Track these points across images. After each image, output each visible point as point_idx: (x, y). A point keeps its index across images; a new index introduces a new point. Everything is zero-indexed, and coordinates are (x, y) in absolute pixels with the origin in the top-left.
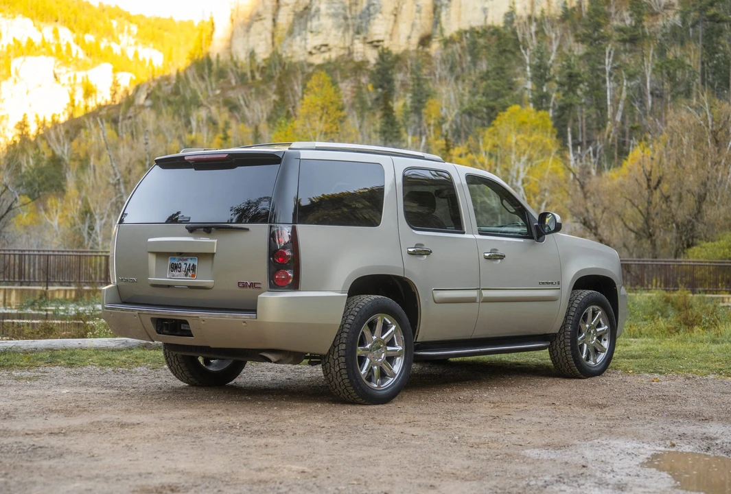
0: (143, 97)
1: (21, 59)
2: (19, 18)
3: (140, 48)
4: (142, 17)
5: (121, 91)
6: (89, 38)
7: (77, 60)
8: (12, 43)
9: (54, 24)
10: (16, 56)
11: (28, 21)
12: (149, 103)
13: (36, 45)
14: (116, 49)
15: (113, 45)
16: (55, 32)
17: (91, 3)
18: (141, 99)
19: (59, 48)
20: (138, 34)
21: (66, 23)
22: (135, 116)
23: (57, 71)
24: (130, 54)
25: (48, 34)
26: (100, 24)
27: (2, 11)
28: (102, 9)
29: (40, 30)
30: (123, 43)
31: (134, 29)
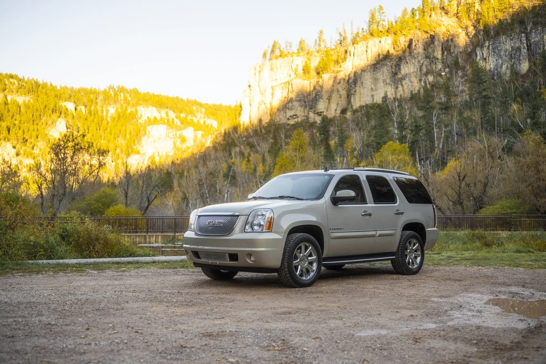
1: (151, 126)
2: (151, 108)
3: (206, 120)
4: (207, 104)
6: (183, 115)
7: (177, 125)
8: (147, 119)
9: (166, 109)
10: (149, 125)
11: (154, 109)
13: (158, 119)
14: (195, 120)
15: (194, 118)
16: (167, 113)
17: (184, 99)
19: (168, 120)
20: (205, 113)
21: (171, 108)
23: (168, 132)
24: (202, 122)
25: (163, 114)
26: (187, 109)
27: (142, 104)
28: (189, 101)
29: (160, 113)
30: (198, 117)
31: (203, 110)
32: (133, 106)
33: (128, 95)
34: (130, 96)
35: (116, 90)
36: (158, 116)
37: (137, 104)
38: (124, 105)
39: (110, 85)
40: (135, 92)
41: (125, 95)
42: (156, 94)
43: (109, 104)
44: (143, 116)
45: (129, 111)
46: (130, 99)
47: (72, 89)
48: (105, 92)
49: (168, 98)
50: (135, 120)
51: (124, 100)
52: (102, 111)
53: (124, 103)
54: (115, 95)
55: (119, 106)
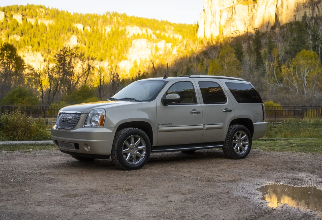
2: (135, 27)
3: (175, 35)
4: (175, 24)
6: (158, 32)
7: (154, 39)
8: (132, 35)
9: (146, 28)
10: (134, 39)
11: (138, 28)
13: (140, 35)
14: (167, 35)
15: (166, 34)
16: (147, 31)
17: (158, 20)
19: (148, 36)
20: (174, 30)
21: (150, 27)
23: (147, 44)
24: (171, 37)
25: (144, 31)
26: (161, 27)
27: (129, 24)
28: (162, 22)
29: (141, 30)
30: (169, 33)
31: (173, 28)
32: (123, 26)
33: (119, 18)
34: (121, 19)
35: (112, 14)
36: (140, 33)
37: (126, 24)
38: (117, 25)
39: (107, 12)
40: (124, 16)
41: (117, 18)
42: (139, 17)
43: (106, 25)
44: (130, 33)
45: (120, 29)
46: (121, 21)
47: (81, 15)
48: (104, 17)
49: (147, 20)
50: (124, 36)
51: (117, 21)
52: (102, 30)
53: (117, 24)
54: (110, 18)
55: (113, 26)
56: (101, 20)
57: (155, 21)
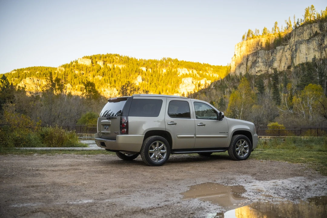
0: (213, 86)
1: (184, 78)
2: (184, 69)
3: (213, 74)
4: (214, 66)
5: (207, 85)
6: (201, 72)
7: (198, 78)
8: (182, 74)
9: (192, 69)
10: (183, 78)
11: (186, 69)
12: (214, 88)
13: (188, 75)
14: (207, 74)
15: (207, 73)
16: (192, 71)
17: (201, 63)
18: (212, 87)
19: (193, 75)
21: (195, 69)
22: (211, 91)
23: (193, 81)
24: (211, 75)
25: (191, 72)
26: (203, 69)
27: (180, 67)
28: (204, 65)
29: (189, 71)
30: (209, 73)
31: (212, 69)
32: (175, 68)
33: (173, 62)
34: (174, 63)
35: (167, 60)
36: (188, 73)
37: (178, 67)
38: (171, 68)
39: (164, 58)
40: (176, 60)
41: (171, 62)
42: (187, 61)
43: (163, 67)
44: (180, 73)
45: (173, 71)
46: (173, 64)
47: (145, 60)
48: (161, 61)
49: (193, 63)
50: (176, 75)
51: (171, 65)
52: (160, 71)
54: (166, 62)
55: (168, 68)
56: (159, 64)
57: (199, 64)
